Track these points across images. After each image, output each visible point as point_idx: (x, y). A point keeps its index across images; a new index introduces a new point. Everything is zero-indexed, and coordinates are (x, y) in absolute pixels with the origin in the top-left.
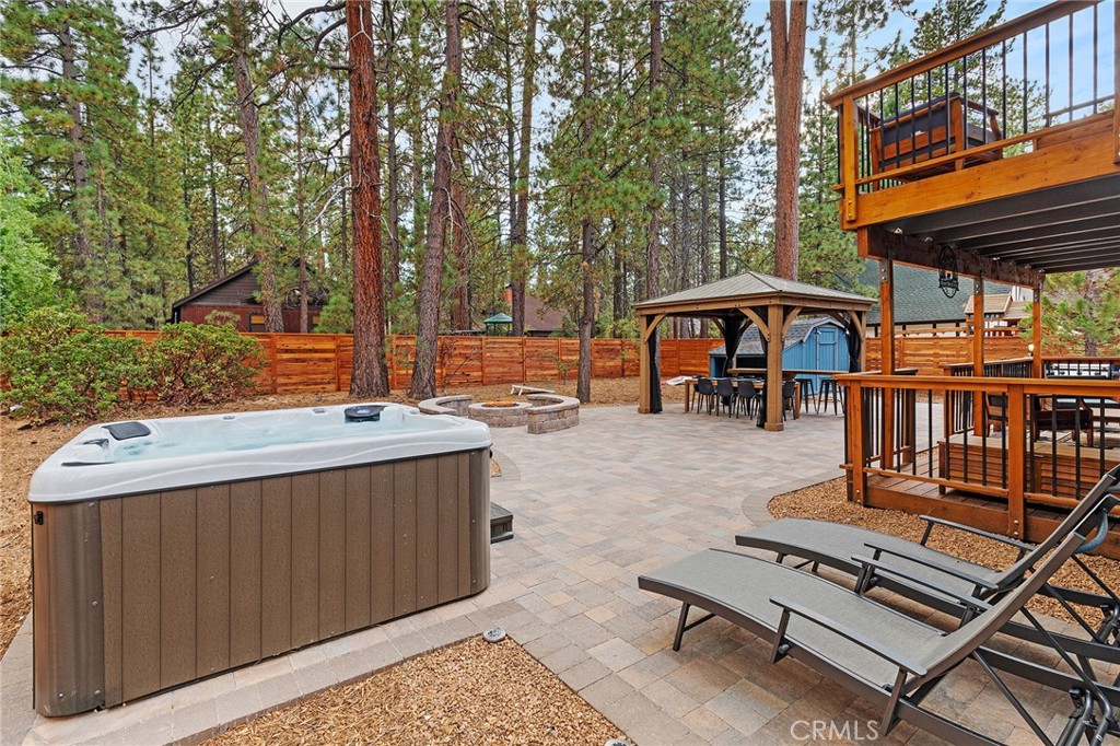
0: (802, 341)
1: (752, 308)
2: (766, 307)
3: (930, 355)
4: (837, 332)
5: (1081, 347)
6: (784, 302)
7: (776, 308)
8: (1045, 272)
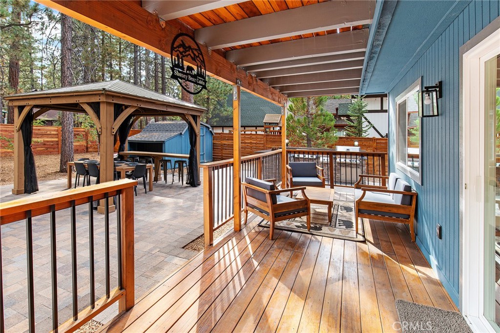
0: (181, 134)
1: (88, 104)
2: (98, 103)
3: (248, 143)
4: (205, 128)
5: (306, 142)
6: (113, 100)
7: (105, 105)
8: (288, 97)
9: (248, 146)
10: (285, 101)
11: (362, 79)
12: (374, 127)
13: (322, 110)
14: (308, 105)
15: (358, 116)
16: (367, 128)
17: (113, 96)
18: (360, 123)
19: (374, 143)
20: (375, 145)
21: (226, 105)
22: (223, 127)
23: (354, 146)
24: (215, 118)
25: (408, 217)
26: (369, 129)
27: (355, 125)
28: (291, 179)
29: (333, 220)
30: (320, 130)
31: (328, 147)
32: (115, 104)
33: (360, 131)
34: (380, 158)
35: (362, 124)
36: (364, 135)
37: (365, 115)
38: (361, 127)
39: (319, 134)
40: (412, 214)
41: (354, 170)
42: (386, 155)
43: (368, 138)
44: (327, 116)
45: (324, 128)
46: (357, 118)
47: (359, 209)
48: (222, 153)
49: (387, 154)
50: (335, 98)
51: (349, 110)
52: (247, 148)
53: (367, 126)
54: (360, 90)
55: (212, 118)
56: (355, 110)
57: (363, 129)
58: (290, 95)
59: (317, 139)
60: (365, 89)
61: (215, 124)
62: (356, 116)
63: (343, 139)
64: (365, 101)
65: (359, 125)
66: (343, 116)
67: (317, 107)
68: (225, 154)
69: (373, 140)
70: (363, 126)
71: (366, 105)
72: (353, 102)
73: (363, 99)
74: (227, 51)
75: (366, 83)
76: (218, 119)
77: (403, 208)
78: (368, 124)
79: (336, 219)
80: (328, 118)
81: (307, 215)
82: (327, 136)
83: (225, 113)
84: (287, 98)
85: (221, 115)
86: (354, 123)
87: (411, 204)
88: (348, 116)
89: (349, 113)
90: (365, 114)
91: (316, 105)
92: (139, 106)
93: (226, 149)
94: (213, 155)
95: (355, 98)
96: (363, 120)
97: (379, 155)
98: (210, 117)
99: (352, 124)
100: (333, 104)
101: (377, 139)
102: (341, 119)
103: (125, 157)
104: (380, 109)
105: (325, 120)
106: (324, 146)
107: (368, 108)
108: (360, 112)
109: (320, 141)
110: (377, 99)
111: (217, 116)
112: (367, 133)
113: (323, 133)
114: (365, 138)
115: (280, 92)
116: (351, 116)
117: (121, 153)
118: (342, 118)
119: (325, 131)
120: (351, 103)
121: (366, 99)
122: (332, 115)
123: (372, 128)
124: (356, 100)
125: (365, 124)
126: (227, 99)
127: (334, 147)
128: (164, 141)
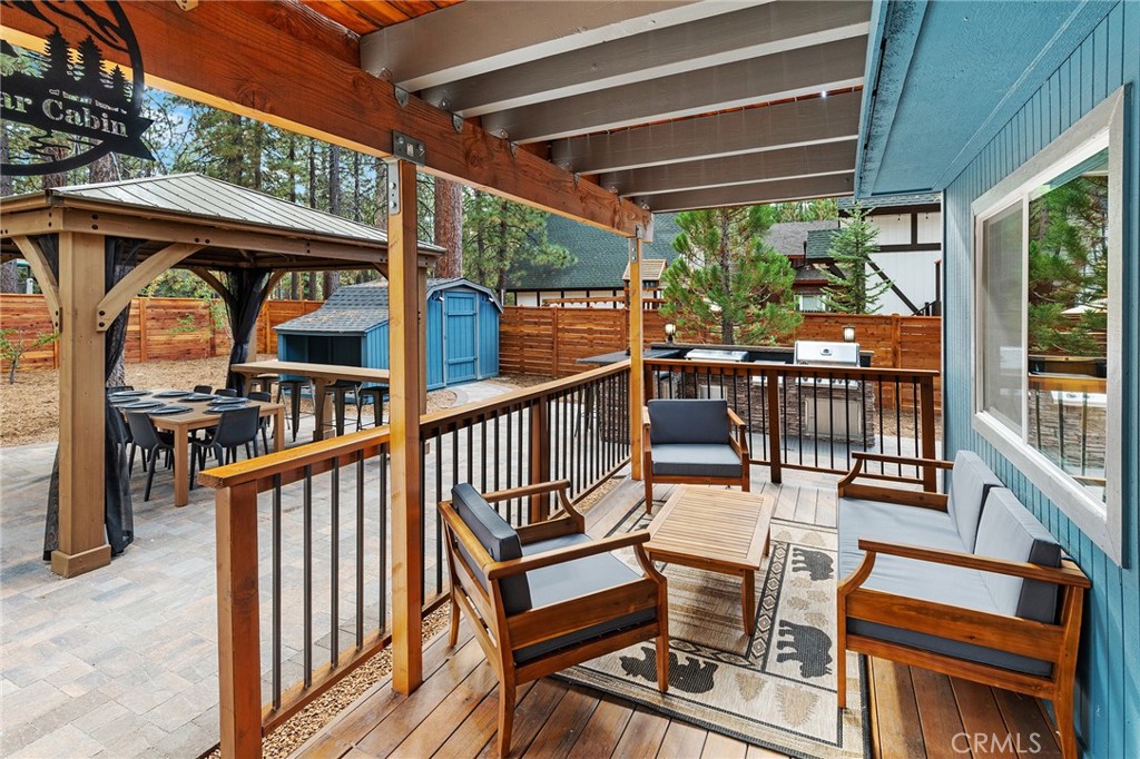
4: (478, 298)
5: (719, 327)
6: (95, 227)
7: (70, 242)
8: (650, 211)
9: (582, 337)
10: (640, 224)
11: (859, 137)
12: (894, 288)
13: (759, 246)
14: (725, 235)
15: (854, 261)
16: (877, 291)
17: (95, 215)
18: (860, 278)
19: (896, 329)
20: (898, 333)
21: (545, 239)
22: (538, 291)
23: (844, 340)
24: (520, 269)
25: (1045, 669)
26: (881, 292)
27: (846, 283)
28: (648, 455)
29: (763, 624)
30: (755, 300)
31: (776, 341)
32: (108, 239)
33: (860, 298)
34: (919, 385)
35: (864, 280)
36: (869, 307)
37: (873, 257)
38: (863, 288)
39: (754, 309)
40: (1067, 661)
41: (839, 406)
42: (935, 379)
43: (880, 317)
44: (773, 261)
45: (766, 291)
46: (851, 265)
47: (847, 618)
48: (522, 356)
49: (938, 375)
50: (802, 220)
51: (832, 247)
52: (582, 344)
53: (877, 285)
54: (856, 180)
55: (512, 270)
56: (847, 245)
57: (868, 293)
58: (657, 204)
59: (750, 320)
60: (871, 177)
61: (519, 285)
62: (848, 261)
63: (816, 320)
64: (872, 224)
65: (858, 283)
66: (819, 261)
67: (747, 238)
68: (528, 358)
69: (894, 320)
70: (867, 287)
71: (874, 234)
72: (843, 225)
73: (868, 219)
74: (363, 35)
75: (876, 154)
76: (524, 273)
77: (1027, 631)
78: (881, 280)
79: (773, 619)
80: (775, 268)
81: (657, 635)
82: (772, 313)
83: (541, 259)
84: (646, 214)
85: (532, 262)
86: (844, 278)
87: (1058, 621)
88: (830, 262)
89: (832, 253)
90: (871, 256)
91: (745, 234)
92: (202, 242)
93: (531, 347)
94: (500, 362)
95: (847, 215)
96: (868, 270)
97: (915, 378)
98: (507, 268)
99: (840, 281)
100: (797, 233)
101: (904, 319)
102: (813, 268)
103: (248, 377)
104: (910, 243)
105: (767, 271)
106: (767, 338)
107: (881, 240)
108: (860, 253)
109: (756, 327)
110: (902, 217)
111: (524, 265)
112: (878, 303)
113: (763, 305)
114: (872, 318)
115: (619, 195)
116: (836, 262)
117: (238, 366)
118: (816, 266)
119: (770, 300)
120: (839, 230)
121: (875, 218)
122: (786, 259)
123: (890, 289)
124: (850, 220)
125: (872, 280)
126: (545, 224)
127: (791, 341)
128: (363, 332)
